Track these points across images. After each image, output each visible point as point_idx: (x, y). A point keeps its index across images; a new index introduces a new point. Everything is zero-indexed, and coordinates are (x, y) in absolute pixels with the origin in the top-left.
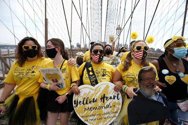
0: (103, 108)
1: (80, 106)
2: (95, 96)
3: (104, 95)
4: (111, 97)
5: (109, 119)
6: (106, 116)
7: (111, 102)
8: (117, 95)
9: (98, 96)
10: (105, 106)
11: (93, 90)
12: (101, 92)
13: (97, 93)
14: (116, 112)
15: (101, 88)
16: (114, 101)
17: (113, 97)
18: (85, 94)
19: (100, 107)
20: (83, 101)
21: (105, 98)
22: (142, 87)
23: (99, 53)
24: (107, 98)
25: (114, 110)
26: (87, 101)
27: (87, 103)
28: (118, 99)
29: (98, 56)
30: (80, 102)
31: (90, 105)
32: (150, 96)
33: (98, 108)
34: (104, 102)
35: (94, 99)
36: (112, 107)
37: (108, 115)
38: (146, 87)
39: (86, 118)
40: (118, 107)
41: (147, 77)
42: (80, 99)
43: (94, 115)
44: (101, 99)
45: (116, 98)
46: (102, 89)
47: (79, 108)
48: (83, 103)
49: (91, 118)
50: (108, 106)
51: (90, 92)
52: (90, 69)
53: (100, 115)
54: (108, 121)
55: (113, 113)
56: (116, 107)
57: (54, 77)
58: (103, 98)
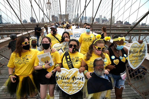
0: (73, 83)
1: (60, 80)
2: (69, 75)
3: (74, 76)
4: (78, 78)
5: (76, 90)
6: (74, 88)
7: (78, 81)
8: (82, 78)
9: (70, 76)
10: (74, 83)
11: (68, 72)
12: (73, 74)
13: (70, 74)
14: (80, 87)
15: (73, 71)
16: (80, 81)
17: (79, 79)
18: (63, 73)
19: (71, 83)
20: (62, 78)
21: (75, 78)
22: (96, 70)
23: (73, 47)
24: (76, 78)
25: (79, 86)
26: (64, 78)
27: (63, 79)
28: (83, 80)
29: (72, 49)
30: (60, 78)
31: (65, 81)
32: (101, 76)
33: (70, 83)
34: (74, 80)
35: (68, 77)
36: (78, 84)
37: (75, 88)
38: (98, 70)
39: (63, 87)
40: (82, 85)
41: (99, 64)
42: (60, 76)
43: (67, 87)
44: (72, 78)
45: (81, 79)
46: (73, 73)
47: (59, 81)
48: (61, 79)
49: (65, 88)
50: (76, 83)
51: (66, 73)
52: (68, 57)
53: (71, 87)
54: (75, 91)
55: (79, 87)
56: (81, 85)
57: (46, 59)
58: (74, 78)
